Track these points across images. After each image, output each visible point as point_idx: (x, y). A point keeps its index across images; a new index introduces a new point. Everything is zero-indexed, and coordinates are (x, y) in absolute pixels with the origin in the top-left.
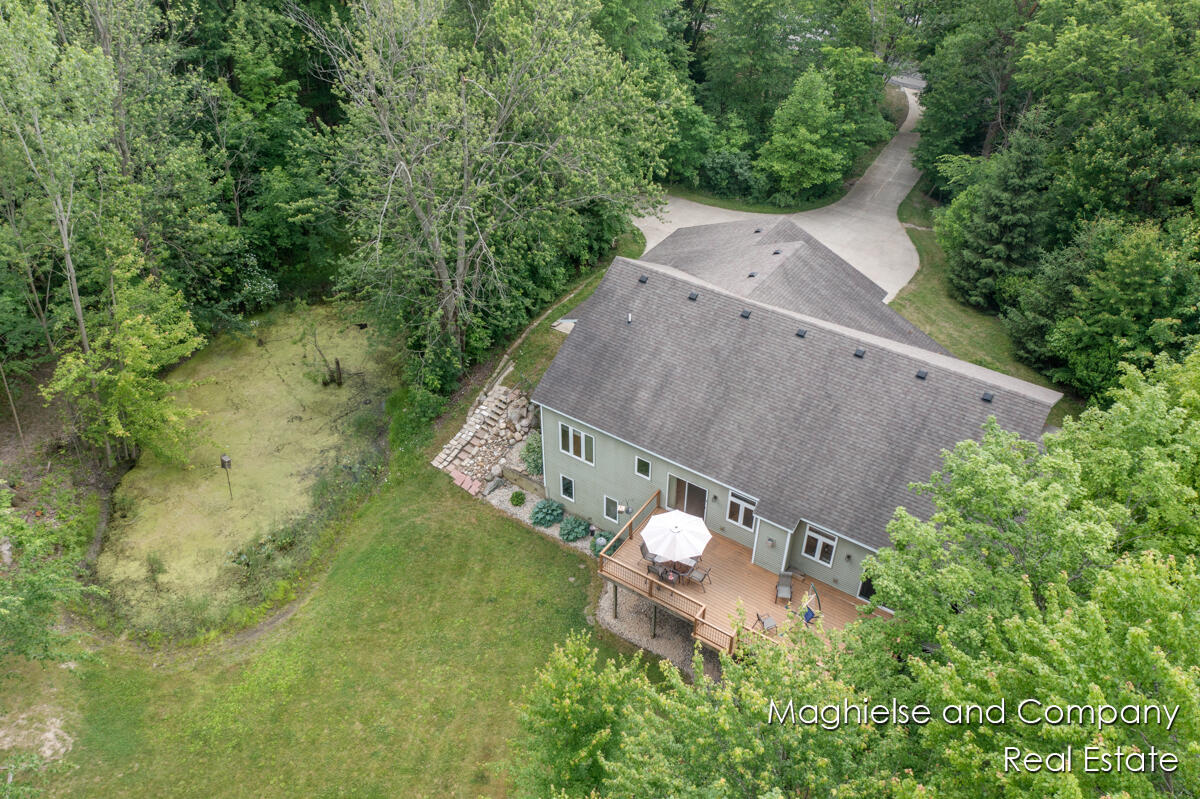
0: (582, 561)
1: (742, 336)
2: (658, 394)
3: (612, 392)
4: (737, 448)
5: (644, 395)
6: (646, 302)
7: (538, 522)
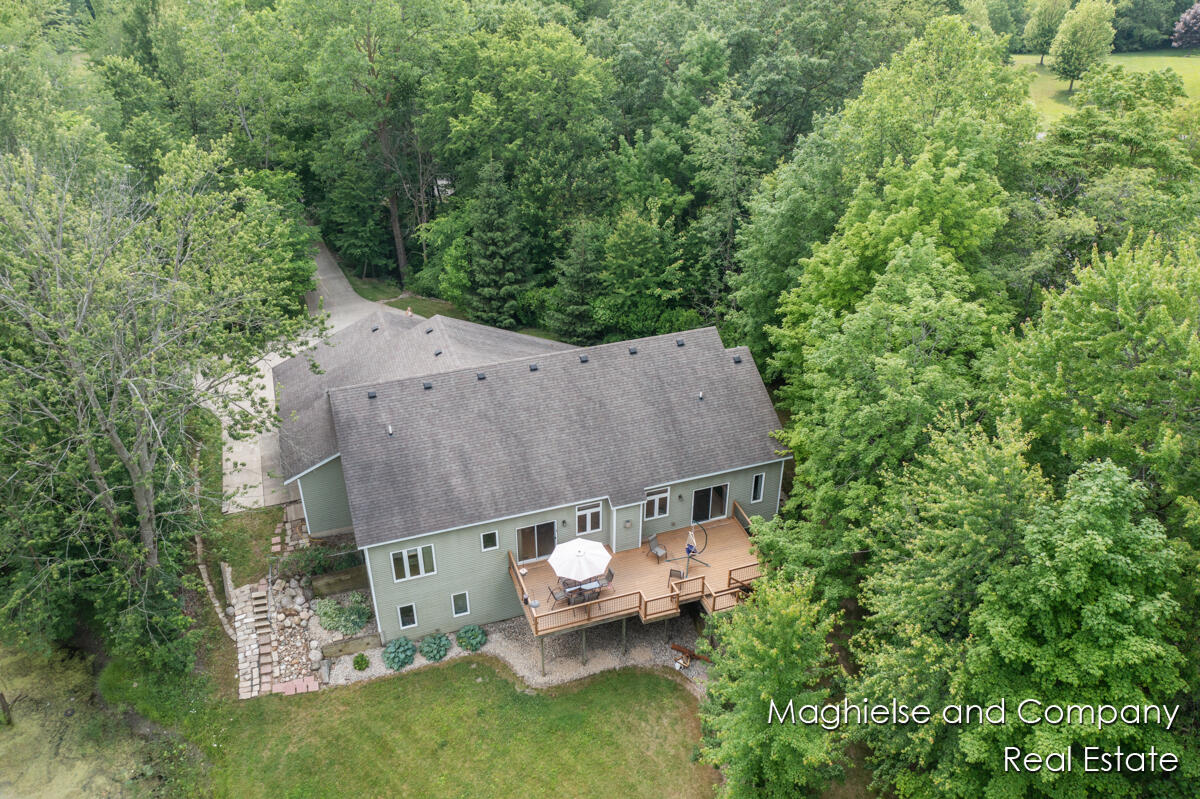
0: (470, 662)
1: (492, 393)
2: (467, 472)
3: (427, 495)
4: (561, 472)
5: (456, 481)
6: (391, 411)
7: (403, 664)
